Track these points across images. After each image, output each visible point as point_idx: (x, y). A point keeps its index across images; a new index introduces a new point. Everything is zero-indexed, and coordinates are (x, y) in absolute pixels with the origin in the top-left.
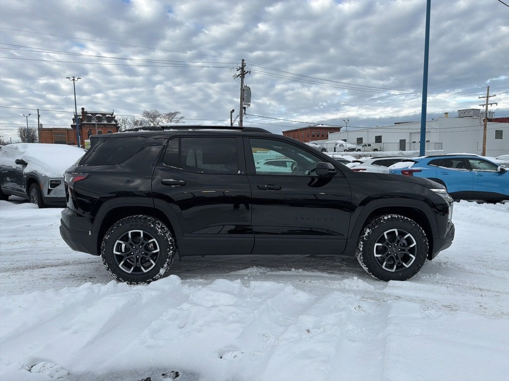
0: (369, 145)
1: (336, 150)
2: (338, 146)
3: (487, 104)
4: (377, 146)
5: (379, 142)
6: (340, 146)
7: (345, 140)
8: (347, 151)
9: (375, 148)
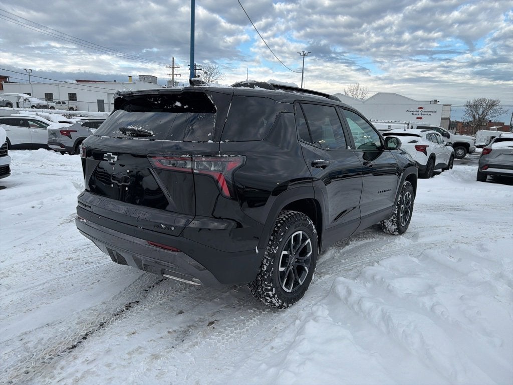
0: (64, 103)
1: (19, 106)
2: (21, 100)
3: (173, 74)
4: (72, 104)
5: (73, 100)
6: (25, 100)
7: (29, 94)
8: (36, 107)
9: (70, 106)
